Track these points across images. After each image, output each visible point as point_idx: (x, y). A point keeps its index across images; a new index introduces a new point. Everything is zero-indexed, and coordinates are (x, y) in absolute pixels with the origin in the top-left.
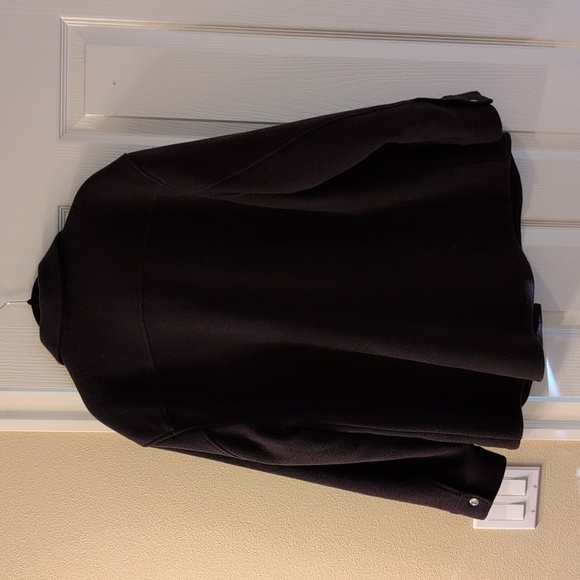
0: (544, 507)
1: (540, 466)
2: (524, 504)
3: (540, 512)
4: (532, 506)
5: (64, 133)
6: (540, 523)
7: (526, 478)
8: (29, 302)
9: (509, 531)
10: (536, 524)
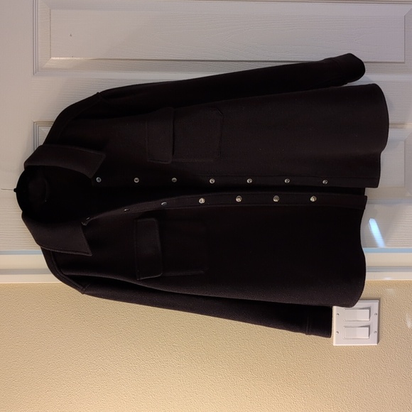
0: (383, 328)
1: (379, 299)
2: (369, 326)
3: (380, 332)
4: (375, 328)
5: (37, 71)
6: (381, 341)
7: (369, 308)
8: (15, 190)
9: (359, 347)
10: (378, 342)
